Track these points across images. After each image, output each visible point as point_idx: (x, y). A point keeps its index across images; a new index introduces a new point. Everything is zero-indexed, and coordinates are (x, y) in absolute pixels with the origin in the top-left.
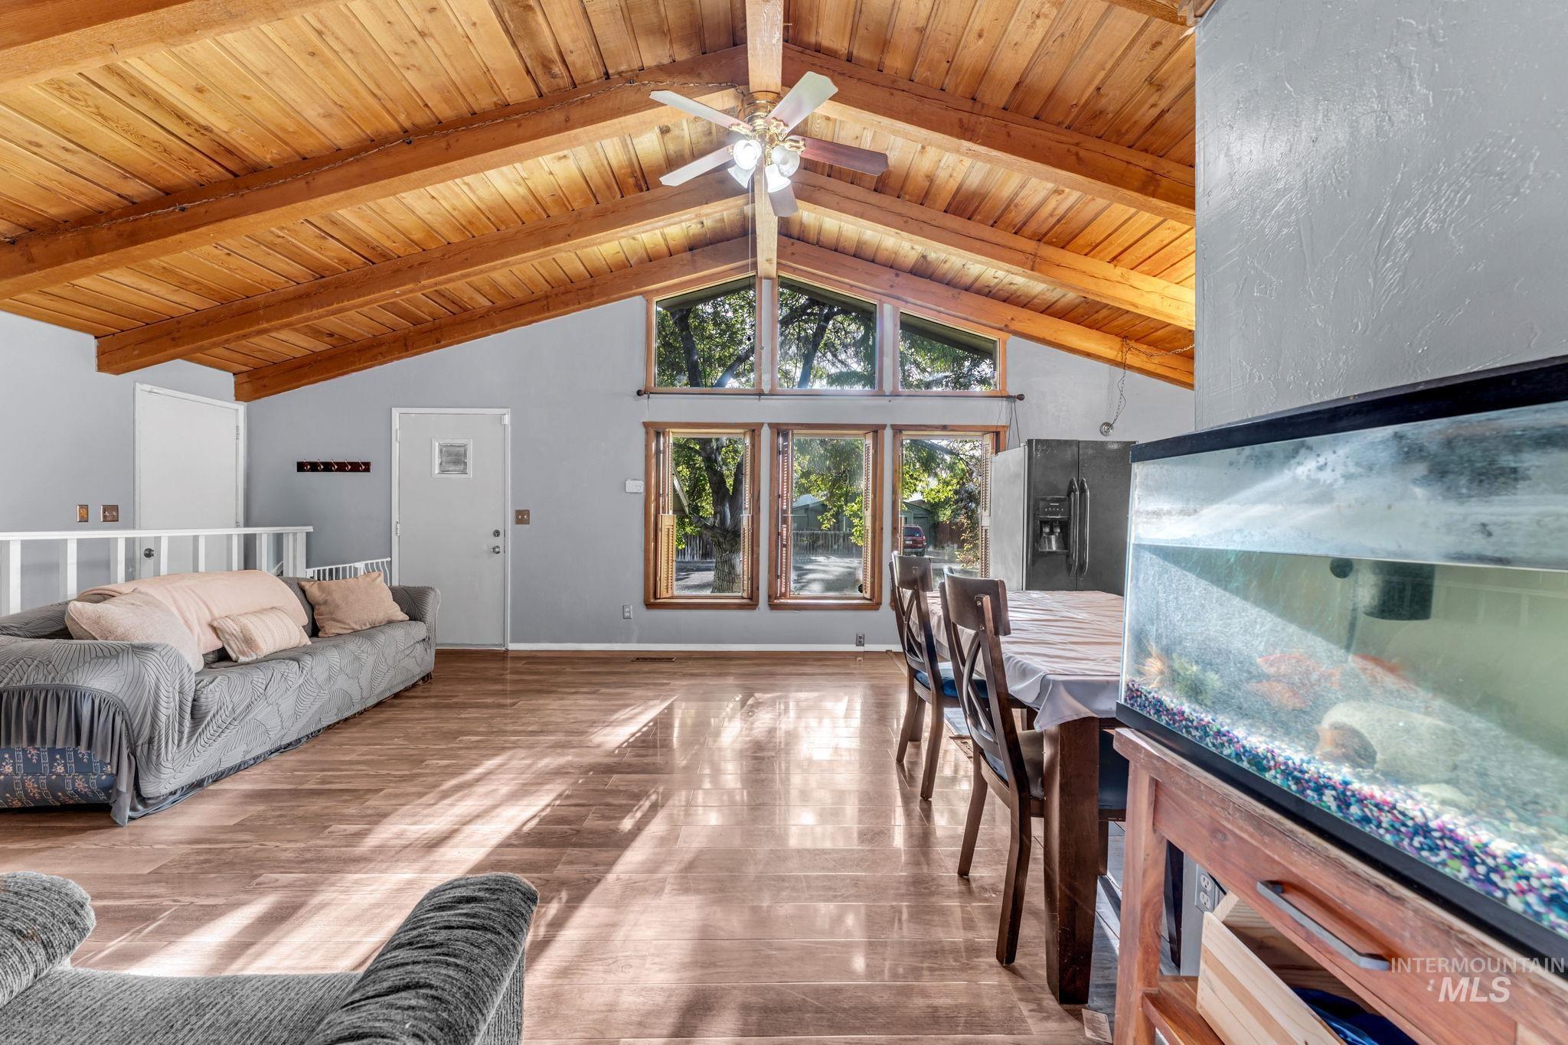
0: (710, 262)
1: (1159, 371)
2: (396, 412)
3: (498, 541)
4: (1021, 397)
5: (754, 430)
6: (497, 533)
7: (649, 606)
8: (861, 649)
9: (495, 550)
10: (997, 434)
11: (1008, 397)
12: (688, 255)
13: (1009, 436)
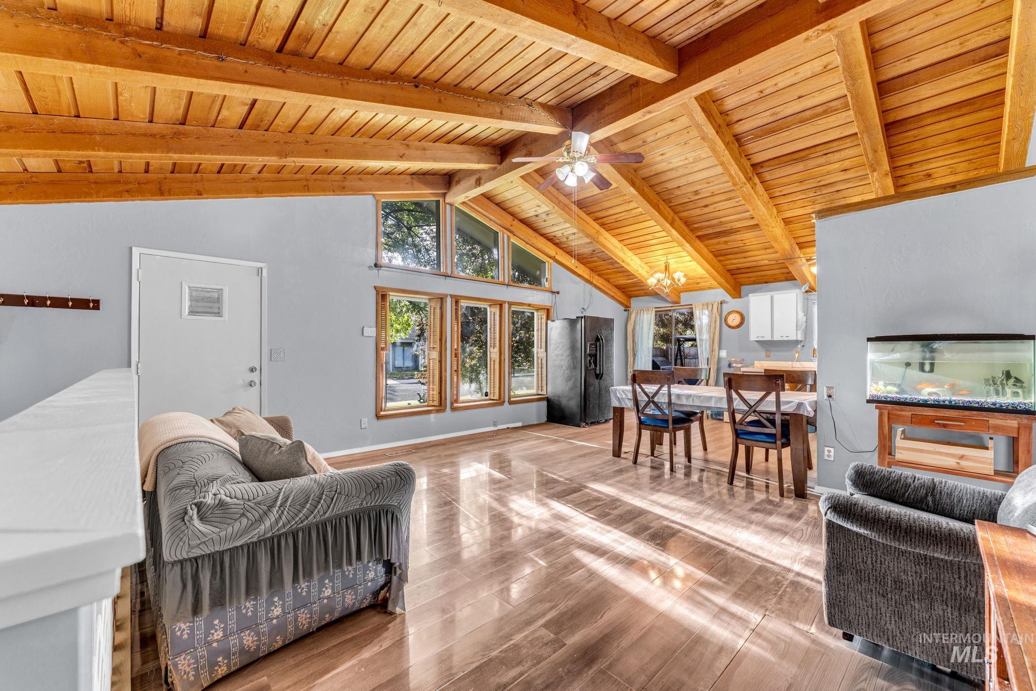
0: (422, 186)
1: (601, 286)
2: (136, 252)
3: (255, 377)
4: (558, 293)
5: (442, 299)
6: (252, 370)
7: (378, 417)
8: (496, 428)
9: (251, 384)
10: (548, 310)
11: (553, 292)
12: (408, 178)
13: (553, 314)
